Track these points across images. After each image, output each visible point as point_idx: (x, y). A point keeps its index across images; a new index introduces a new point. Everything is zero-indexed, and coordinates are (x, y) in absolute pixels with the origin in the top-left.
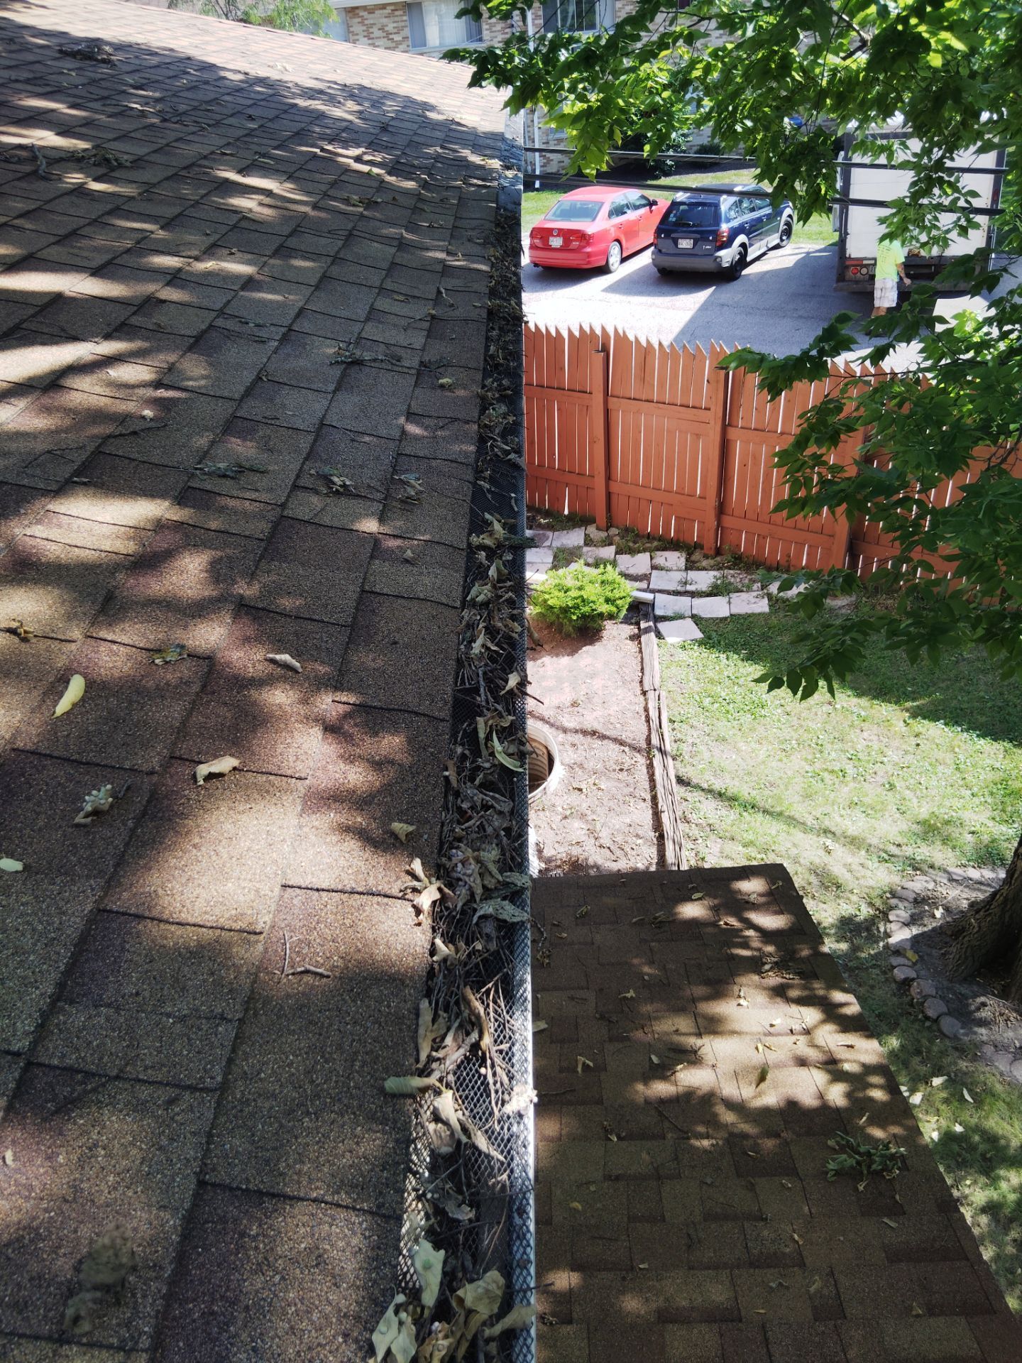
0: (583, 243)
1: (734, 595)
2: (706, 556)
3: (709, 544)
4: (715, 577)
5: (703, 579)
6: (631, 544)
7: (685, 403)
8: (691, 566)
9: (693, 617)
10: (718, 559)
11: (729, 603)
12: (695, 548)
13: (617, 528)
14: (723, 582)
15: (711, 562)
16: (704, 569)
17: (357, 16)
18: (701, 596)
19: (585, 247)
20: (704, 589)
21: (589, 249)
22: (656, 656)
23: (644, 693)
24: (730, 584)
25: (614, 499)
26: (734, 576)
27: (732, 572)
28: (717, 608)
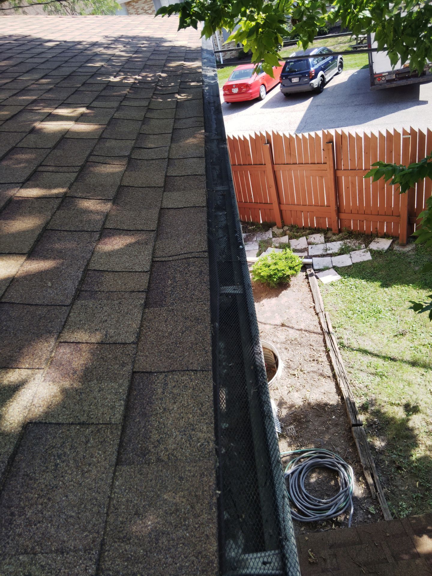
0: (248, 89)
1: (352, 253)
2: (334, 234)
3: (335, 228)
4: (341, 244)
5: (335, 246)
6: (296, 234)
7: (313, 162)
8: (327, 240)
9: (334, 267)
10: (341, 235)
11: (351, 257)
12: (328, 231)
13: (287, 226)
14: (345, 247)
15: (338, 237)
16: (334, 241)
17: (131, 5)
18: (336, 256)
19: (249, 90)
20: (336, 252)
21: (251, 91)
22: (319, 292)
23: (317, 314)
24: (349, 247)
25: (284, 212)
26: (351, 243)
27: (349, 240)
28: (345, 261)
